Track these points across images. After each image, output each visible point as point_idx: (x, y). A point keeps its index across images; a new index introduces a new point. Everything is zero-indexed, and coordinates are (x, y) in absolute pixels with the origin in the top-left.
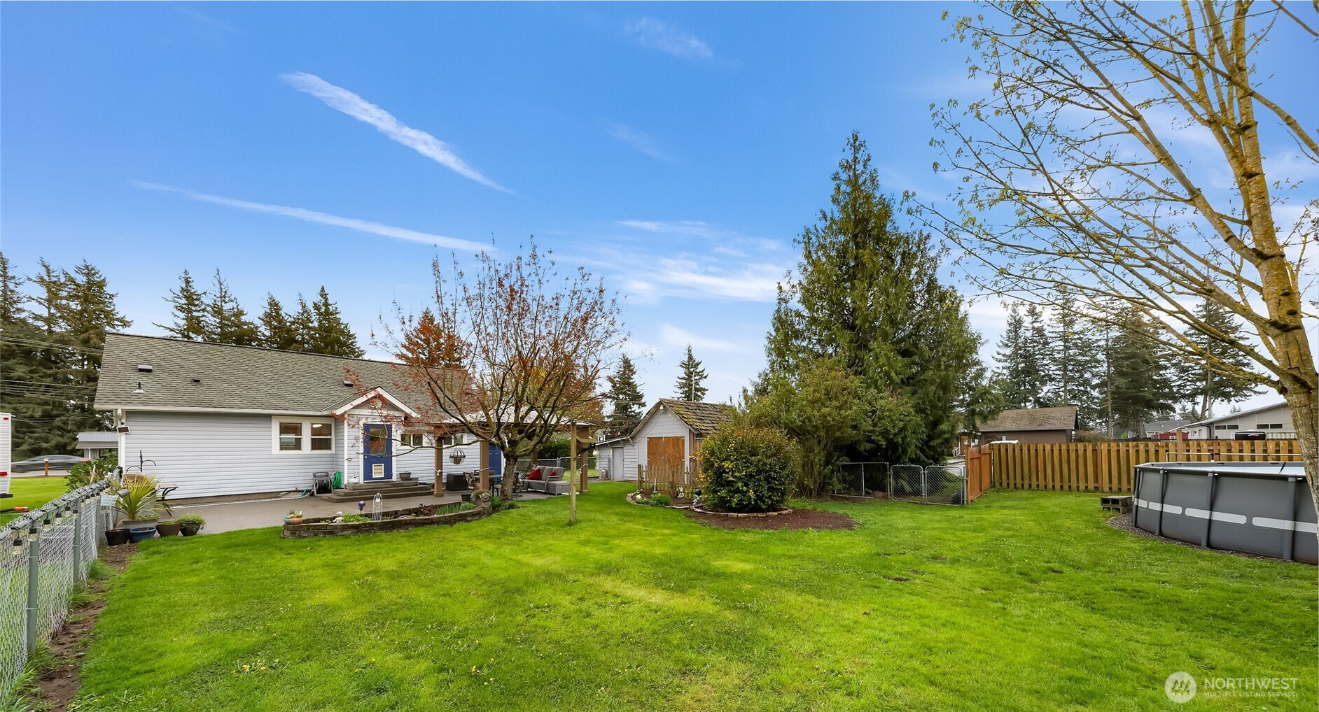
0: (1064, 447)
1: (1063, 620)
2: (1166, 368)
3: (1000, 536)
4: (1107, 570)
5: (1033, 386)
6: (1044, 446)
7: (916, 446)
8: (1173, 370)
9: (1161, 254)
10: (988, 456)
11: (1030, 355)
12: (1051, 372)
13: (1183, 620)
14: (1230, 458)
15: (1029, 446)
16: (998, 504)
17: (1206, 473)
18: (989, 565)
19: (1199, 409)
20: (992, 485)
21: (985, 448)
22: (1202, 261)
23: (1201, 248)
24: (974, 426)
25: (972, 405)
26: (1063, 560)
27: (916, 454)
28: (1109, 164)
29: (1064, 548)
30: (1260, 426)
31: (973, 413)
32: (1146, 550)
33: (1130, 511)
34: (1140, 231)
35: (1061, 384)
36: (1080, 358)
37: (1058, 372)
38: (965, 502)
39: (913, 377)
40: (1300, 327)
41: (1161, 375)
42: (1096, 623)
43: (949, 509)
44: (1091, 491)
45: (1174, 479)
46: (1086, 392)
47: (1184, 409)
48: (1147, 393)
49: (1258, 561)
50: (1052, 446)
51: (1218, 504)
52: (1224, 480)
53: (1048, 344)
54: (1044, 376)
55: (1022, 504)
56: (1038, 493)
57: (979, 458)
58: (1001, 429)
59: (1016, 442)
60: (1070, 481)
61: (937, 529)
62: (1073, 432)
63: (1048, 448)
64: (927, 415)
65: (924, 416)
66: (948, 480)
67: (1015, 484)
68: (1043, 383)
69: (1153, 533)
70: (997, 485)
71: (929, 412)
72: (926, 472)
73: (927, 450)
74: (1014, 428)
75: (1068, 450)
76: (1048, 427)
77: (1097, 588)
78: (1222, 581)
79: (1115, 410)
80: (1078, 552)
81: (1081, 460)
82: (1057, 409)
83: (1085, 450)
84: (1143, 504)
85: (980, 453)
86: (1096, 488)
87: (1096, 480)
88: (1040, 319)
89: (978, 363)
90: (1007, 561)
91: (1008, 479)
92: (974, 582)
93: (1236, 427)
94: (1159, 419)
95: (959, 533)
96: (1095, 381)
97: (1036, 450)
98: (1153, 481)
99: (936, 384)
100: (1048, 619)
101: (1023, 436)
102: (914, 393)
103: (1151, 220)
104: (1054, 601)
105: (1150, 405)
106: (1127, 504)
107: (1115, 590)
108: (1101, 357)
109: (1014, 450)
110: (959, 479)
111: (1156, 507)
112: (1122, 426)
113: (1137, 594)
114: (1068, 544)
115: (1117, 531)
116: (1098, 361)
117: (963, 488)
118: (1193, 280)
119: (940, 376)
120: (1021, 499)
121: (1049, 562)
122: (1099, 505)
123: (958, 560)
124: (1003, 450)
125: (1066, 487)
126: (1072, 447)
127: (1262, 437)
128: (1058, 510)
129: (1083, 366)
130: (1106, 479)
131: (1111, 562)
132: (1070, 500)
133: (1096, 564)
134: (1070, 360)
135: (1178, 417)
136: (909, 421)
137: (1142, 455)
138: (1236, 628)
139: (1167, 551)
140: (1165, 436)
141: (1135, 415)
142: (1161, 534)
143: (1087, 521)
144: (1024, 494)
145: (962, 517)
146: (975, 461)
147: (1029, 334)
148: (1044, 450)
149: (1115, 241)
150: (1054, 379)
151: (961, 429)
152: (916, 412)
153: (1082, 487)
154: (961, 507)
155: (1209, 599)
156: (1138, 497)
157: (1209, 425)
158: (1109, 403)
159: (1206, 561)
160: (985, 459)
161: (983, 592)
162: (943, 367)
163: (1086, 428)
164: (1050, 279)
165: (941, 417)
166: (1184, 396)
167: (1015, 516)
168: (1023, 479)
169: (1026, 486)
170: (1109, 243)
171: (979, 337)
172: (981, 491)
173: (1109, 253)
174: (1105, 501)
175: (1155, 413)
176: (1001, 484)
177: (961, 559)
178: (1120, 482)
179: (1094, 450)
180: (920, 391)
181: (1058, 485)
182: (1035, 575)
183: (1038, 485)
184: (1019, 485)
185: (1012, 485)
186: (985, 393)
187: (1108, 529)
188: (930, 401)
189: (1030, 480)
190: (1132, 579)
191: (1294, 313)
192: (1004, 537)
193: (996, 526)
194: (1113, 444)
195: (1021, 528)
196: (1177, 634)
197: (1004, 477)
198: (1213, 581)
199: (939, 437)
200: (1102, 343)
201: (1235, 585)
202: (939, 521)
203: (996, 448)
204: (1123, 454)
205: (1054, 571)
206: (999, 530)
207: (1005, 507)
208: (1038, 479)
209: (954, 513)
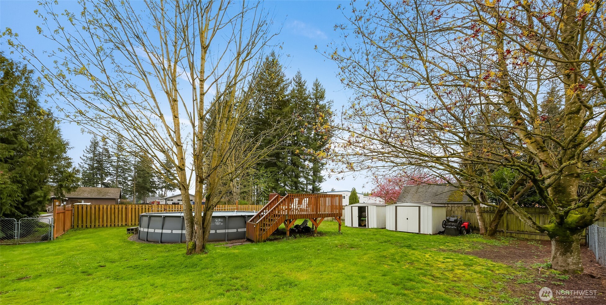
0: (113, 207)
1: (102, 289)
2: (155, 177)
3: (73, 255)
4: (126, 259)
5: (102, 176)
6: (103, 206)
7: (11, 205)
8: (156, 178)
9: (151, 132)
10: (70, 211)
11: (101, 161)
12: (110, 171)
13: (150, 272)
14: (169, 211)
15: (95, 206)
16: (75, 237)
17: (161, 216)
18: (64, 273)
19: (163, 193)
20: (72, 227)
21: (68, 207)
22: (163, 140)
23: (163, 137)
24: (62, 194)
25: (61, 181)
26: (106, 260)
27: (11, 211)
28: (135, 88)
29: (108, 254)
30: (178, 200)
31: (61, 186)
32: (141, 248)
33: (137, 233)
34: (145, 121)
35: (115, 177)
36: (124, 167)
37: (113, 172)
38: (52, 239)
39: (12, 158)
40: (184, 170)
41: (153, 179)
42: (118, 285)
43: (38, 244)
44: (123, 226)
45: (152, 218)
46: (125, 182)
47: (159, 193)
48: (148, 186)
49: (173, 245)
50: (107, 206)
51: (165, 226)
52: (166, 218)
53: (110, 157)
54: (107, 173)
55: (89, 235)
56: (99, 229)
57: (64, 212)
58: (82, 197)
59: (89, 204)
60: (115, 222)
61: (25, 259)
62: (119, 200)
63: (105, 207)
64: (23, 185)
65: (20, 185)
66: (41, 227)
67: (86, 226)
68: (107, 176)
69: (144, 241)
70: (76, 227)
71: (26, 183)
72: (20, 222)
73: (22, 208)
74: (89, 196)
75: (115, 208)
76: (107, 197)
77: (121, 269)
78: (163, 254)
79: (136, 191)
80: (114, 255)
81: (120, 212)
82: (112, 189)
83: (122, 208)
84: (142, 229)
85: (64, 209)
86: (126, 225)
87: (126, 221)
88: (107, 145)
89: (67, 159)
90: (76, 268)
91: (82, 223)
92: (50, 286)
93: (172, 200)
94: (152, 196)
95: (44, 259)
96: (130, 178)
97: (99, 208)
98: (145, 220)
99: (33, 166)
100: (95, 292)
101: (94, 201)
102: (10, 170)
103: (149, 118)
104: (100, 281)
105: (149, 190)
106: (137, 230)
107: (128, 267)
108: (132, 168)
109: (87, 208)
110: (47, 226)
111: (146, 230)
112: (139, 198)
113: (136, 267)
114: (110, 251)
115: (132, 242)
116: (131, 170)
117: (51, 231)
118: (160, 146)
119: (36, 161)
120: (90, 233)
121: (99, 263)
122: (126, 232)
123: (40, 276)
124: (80, 208)
125: (113, 225)
126: (117, 207)
127: (178, 204)
128: (107, 236)
129: (124, 171)
130: (130, 220)
131: (127, 256)
132: (114, 231)
133: (121, 258)
134: (119, 167)
135: (157, 196)
136: (5, 188)
137: (144, 210)
138: (165, 270)
139: (148, 247)
140: (153, 203)
141: (144, 194)
142: (147, 241)
143: (120, 240)
144: (91, 230)
145: (48, 248)
146: (61, 214)
147: (101, 150)
148: (103, 208)
149: (135, 120)
150: (111, 175)
151: (52, 195)
152: (13, 182)
153: (120, 225)
154: (48, 242)
155: (159, 261)
156: (140, 227)
157: (166, 199)
158: (135, 188)
159: (160, 247)
160: (68, 214)
161: (57, 290)
162: (38, 156)
163: (125, 198)
164: (108, 126)
165: (36, 187)
166: (159, 188)
167: (84, 242)
168: (91, 223)
169: (93, 226)
170: (132, 120)
171: (67, 144)
172: (64, 231)
173: (132, 124)
174: (128, 230)
175: (150, 194)
176: (78, 226)
177: (43, 274)
178: (135, 221)
179: (126, 208)
180: (18, 168)
181: (109, 224)
182: (90, 271)
183: (99, 225)
184: (88, 226)
185: (84, 226)
186: (70, 176)
187: (128, 242)
188: (27, 176)
189: (95, 223)
190: (135, 261)
191: (183, 165)
192: (76, 255)
193: (72, 250)
194: (133, 206)
195: (87, 248)
196: (148, 278)
197: (80, 222)
198: (161, 255)
199: (34, 199)
200: (133, 162)
201: (166, 254)
202: (28, 254)
203: (77, 207)
204: (137, 210)
205: (101, 266)
206: (73, 251)
207: (79, 239)
208: (99, 222)
209: (43, 246)
